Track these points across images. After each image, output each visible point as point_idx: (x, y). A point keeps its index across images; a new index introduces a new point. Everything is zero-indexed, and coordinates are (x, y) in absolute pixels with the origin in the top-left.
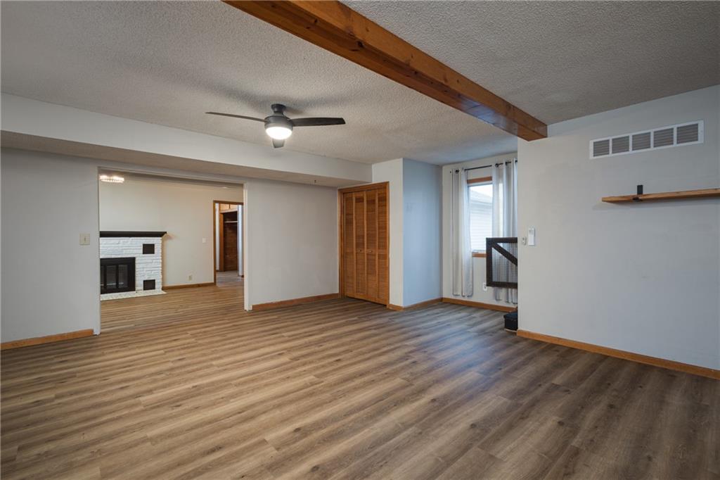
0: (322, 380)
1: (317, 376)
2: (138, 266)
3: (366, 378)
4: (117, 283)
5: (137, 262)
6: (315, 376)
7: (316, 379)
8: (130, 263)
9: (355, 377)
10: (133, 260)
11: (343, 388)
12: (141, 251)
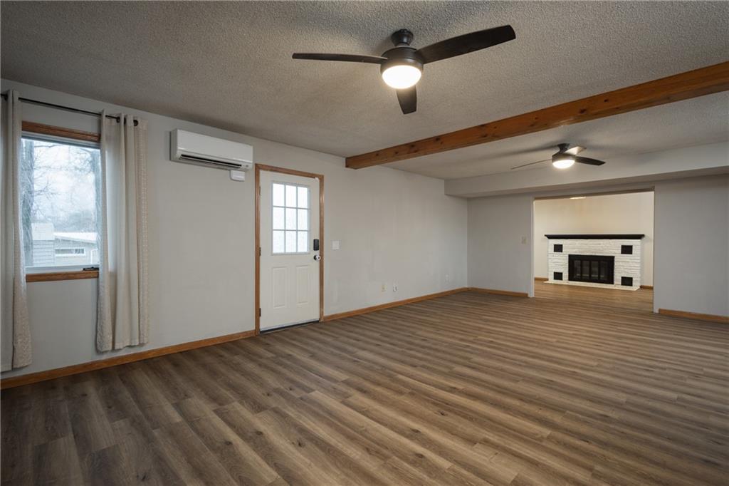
2: (616, 264)
4: (599, 275)
5: (616, 260)
8: (610, 260)
10: (612, 258)
12: (620, 251)
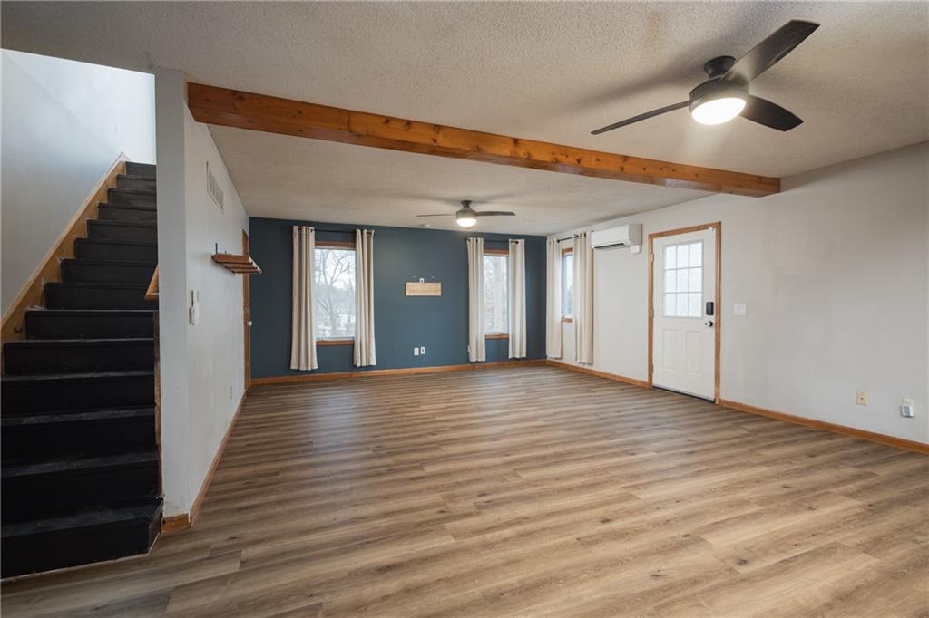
0: (625, 491)
1: (632, 497)
3: (565, 484)
6: (638, 498)
7: (634, 492)
9: (579, 487)
11: (596, 478)
